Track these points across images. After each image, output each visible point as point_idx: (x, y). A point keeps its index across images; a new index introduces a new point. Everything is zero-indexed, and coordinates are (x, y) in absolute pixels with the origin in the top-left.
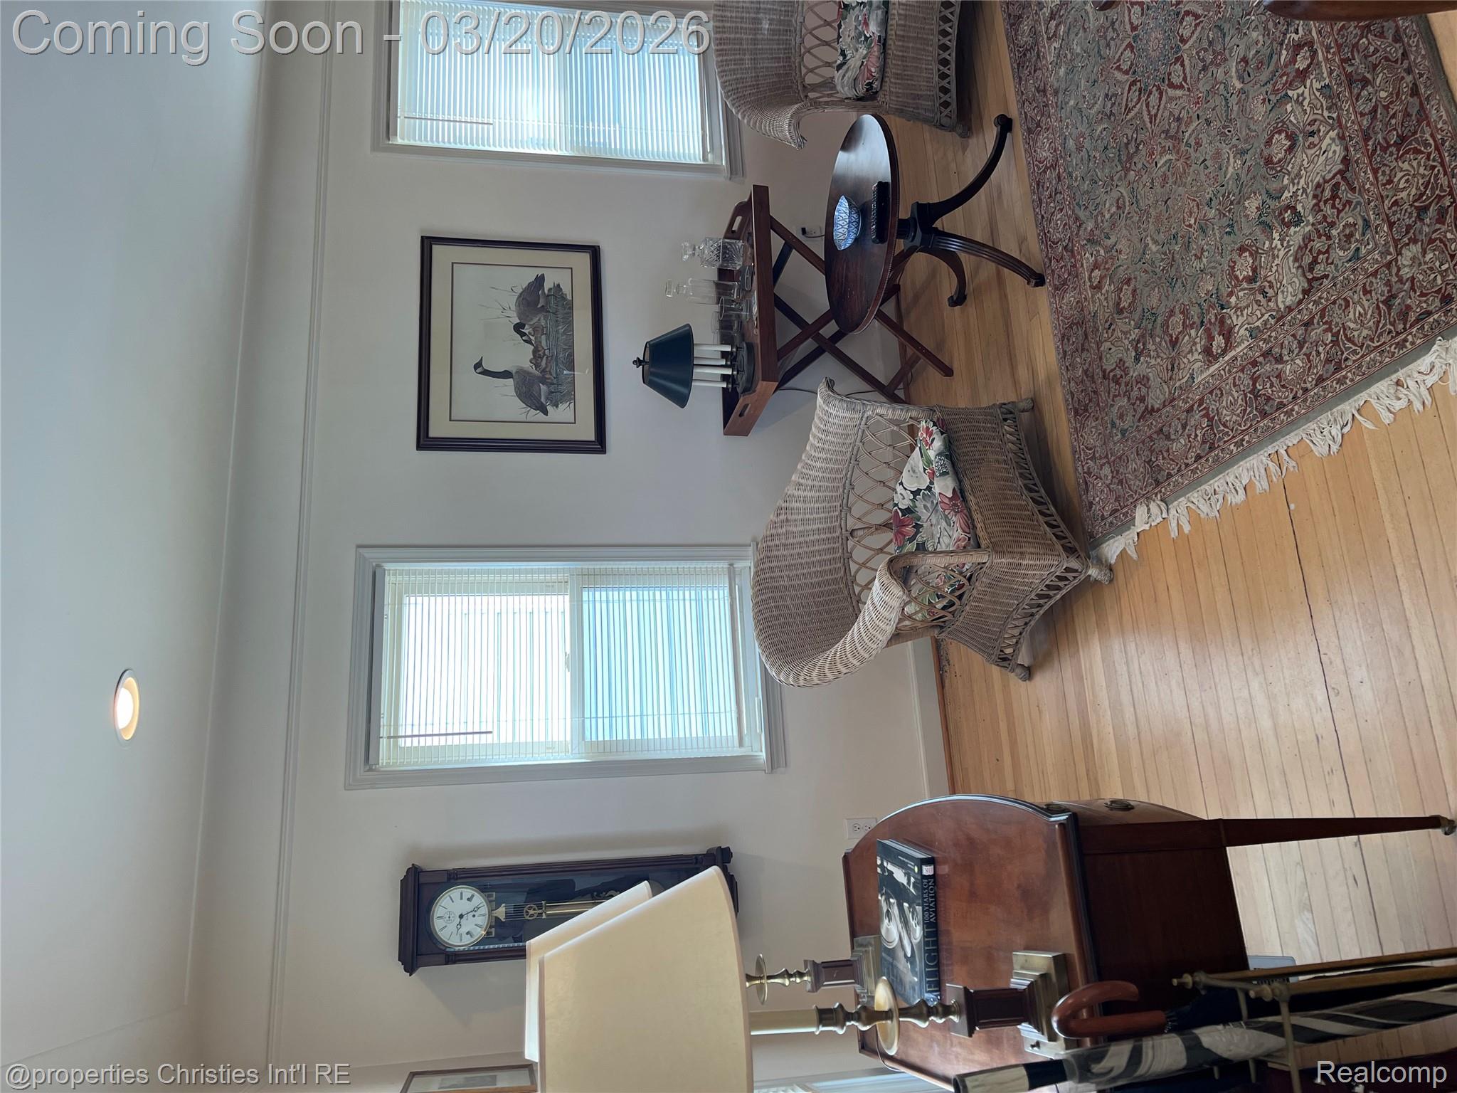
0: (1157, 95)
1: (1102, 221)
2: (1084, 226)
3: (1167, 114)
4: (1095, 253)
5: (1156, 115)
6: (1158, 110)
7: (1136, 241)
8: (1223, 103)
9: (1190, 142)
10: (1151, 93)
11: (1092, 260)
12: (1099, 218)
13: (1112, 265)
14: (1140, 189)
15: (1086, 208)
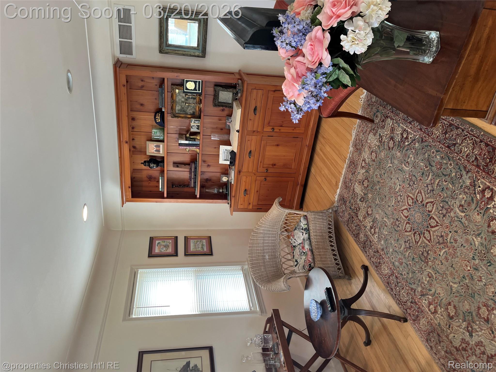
0: (427, 232)
1: (425, 285)
2: (417, 290)
3: (435, 237)
4: (427, 299)
5: (431, 239)
6: (431, 237)
7: (445, 286)
8: (460, 223)
9: (451, 241)
10: (424, 233)
11: (427, 302)
12: (423, 285)
13: (438, 300)
14: (436, 267)
15: (414, 283)
